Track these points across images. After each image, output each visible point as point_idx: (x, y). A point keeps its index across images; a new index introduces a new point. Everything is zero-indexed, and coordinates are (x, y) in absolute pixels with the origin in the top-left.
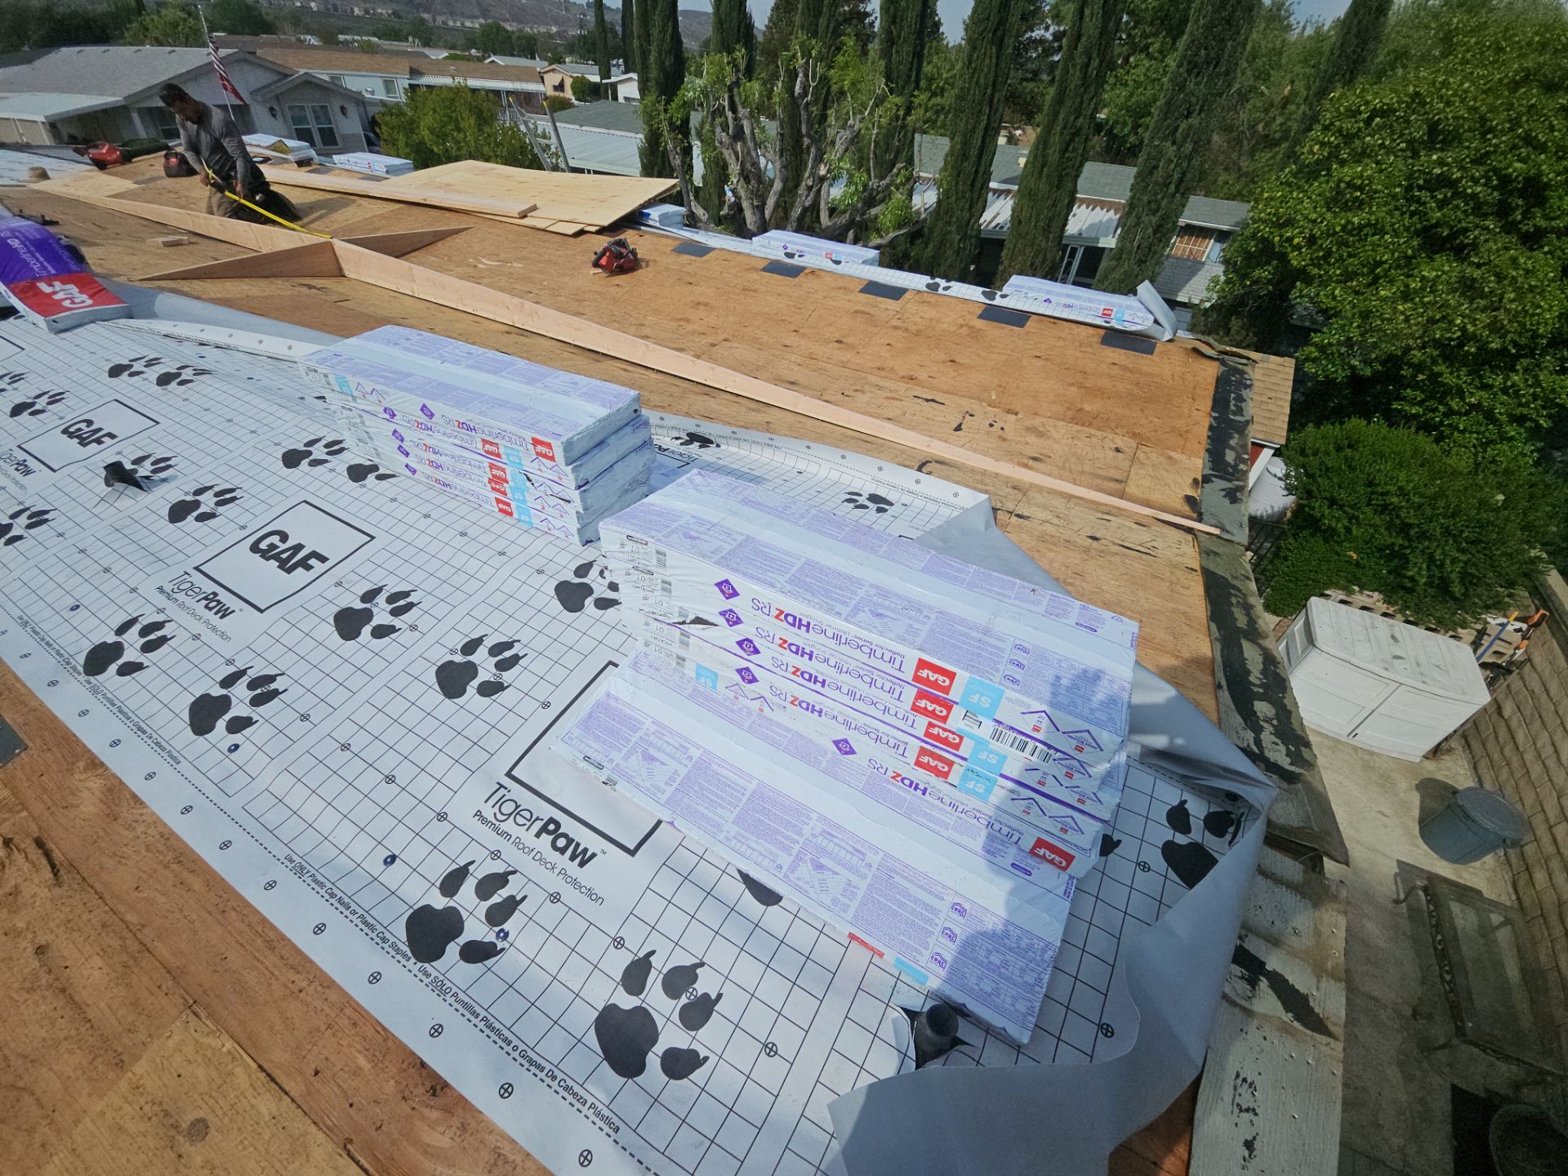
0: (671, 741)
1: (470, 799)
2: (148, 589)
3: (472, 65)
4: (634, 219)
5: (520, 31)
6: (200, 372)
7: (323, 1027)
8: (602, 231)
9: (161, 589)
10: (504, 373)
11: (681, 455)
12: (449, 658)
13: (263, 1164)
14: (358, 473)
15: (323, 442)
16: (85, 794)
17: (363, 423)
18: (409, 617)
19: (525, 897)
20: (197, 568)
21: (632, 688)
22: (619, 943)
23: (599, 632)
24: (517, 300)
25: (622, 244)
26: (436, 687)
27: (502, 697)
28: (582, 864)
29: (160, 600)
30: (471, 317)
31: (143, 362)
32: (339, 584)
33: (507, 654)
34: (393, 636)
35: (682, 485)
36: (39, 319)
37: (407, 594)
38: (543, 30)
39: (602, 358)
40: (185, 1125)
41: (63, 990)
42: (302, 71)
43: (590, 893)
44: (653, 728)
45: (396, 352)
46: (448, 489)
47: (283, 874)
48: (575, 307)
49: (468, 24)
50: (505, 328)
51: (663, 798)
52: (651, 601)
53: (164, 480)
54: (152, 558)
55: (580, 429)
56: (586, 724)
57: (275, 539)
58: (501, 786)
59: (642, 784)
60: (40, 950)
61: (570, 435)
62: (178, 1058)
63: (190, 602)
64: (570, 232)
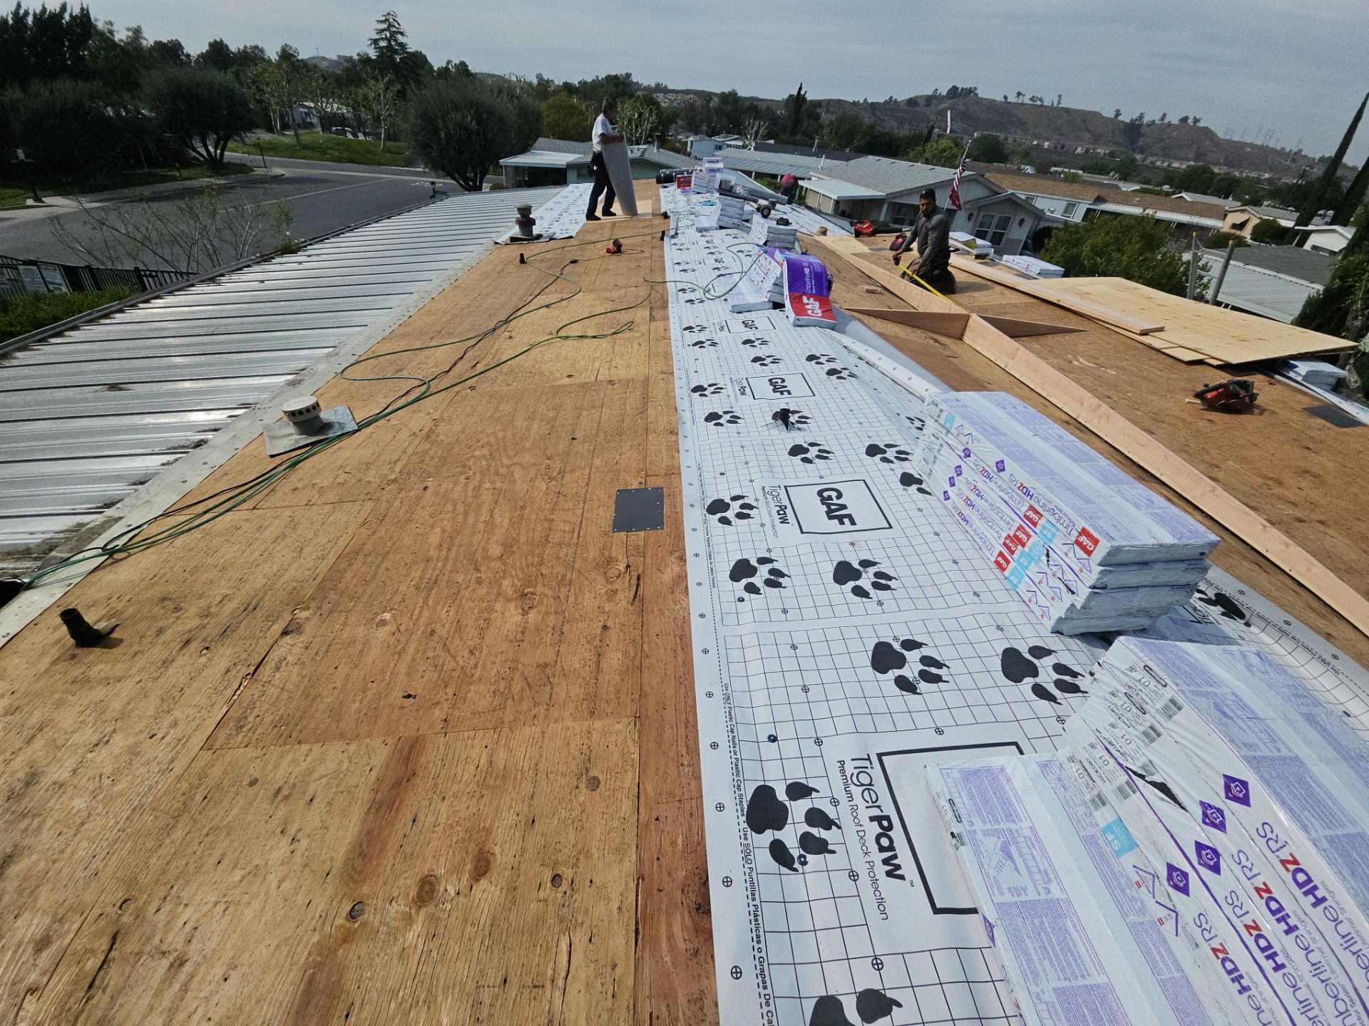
0: (1038, 859)
1: (843, 748)
2: (758, 485)
3: (1161, 199)
4: (1275, 367)
5: (1228, 174)
6: (852, 375)
7: (677, 798)
8: (1226, 367)
9: (763, 488)
10: (1083, 464)
11: (1195, 609)
12: (890, 640)
13: (603, 837)
14: (907, 480)
15: (897, 449)
16: (669, 570)
17: (939, 450)
18: (883, 595)
19: (834, 852)
20: (785, 487)
21: (1029, 783)
22: (877, 964)
23: (1022, 711)
24: (1096, 401)
25: (1246, 386)
26: (870, 654)
27: (910, 697)
28: (889, 874)
29: (760, 494)
30: (1042, 400)
31: (826, 358)
32: (852, 544)
33: (934, 670)
34: (864, 600)
35: (1231, 653)
36: (792, 316)
37: (890, 578)
38: (1254, 175)
39: (1151, 479)
40: (591, 774)
41: (599, 655)
42: (1010, 191)
43: (881, 901)
44: (1027, 832)
45: (1001, 413)
46: (964, 524)
47: (718, 695)
48: (1151, 424)
49: (1176, 165)
50: (1067, 418)
51: (998, 899)
52: (1119, 732)
53: (799, 429)
54: (769, 469)
55: (1136, 543)
56: (969, 776)
57: (834, 494)
58: (869, 759)
59: (986, 867)
60: (605, 628)
61: (1123, 543)
62: (613, 738)
63: (772, 504)
64: (1186, 359)
